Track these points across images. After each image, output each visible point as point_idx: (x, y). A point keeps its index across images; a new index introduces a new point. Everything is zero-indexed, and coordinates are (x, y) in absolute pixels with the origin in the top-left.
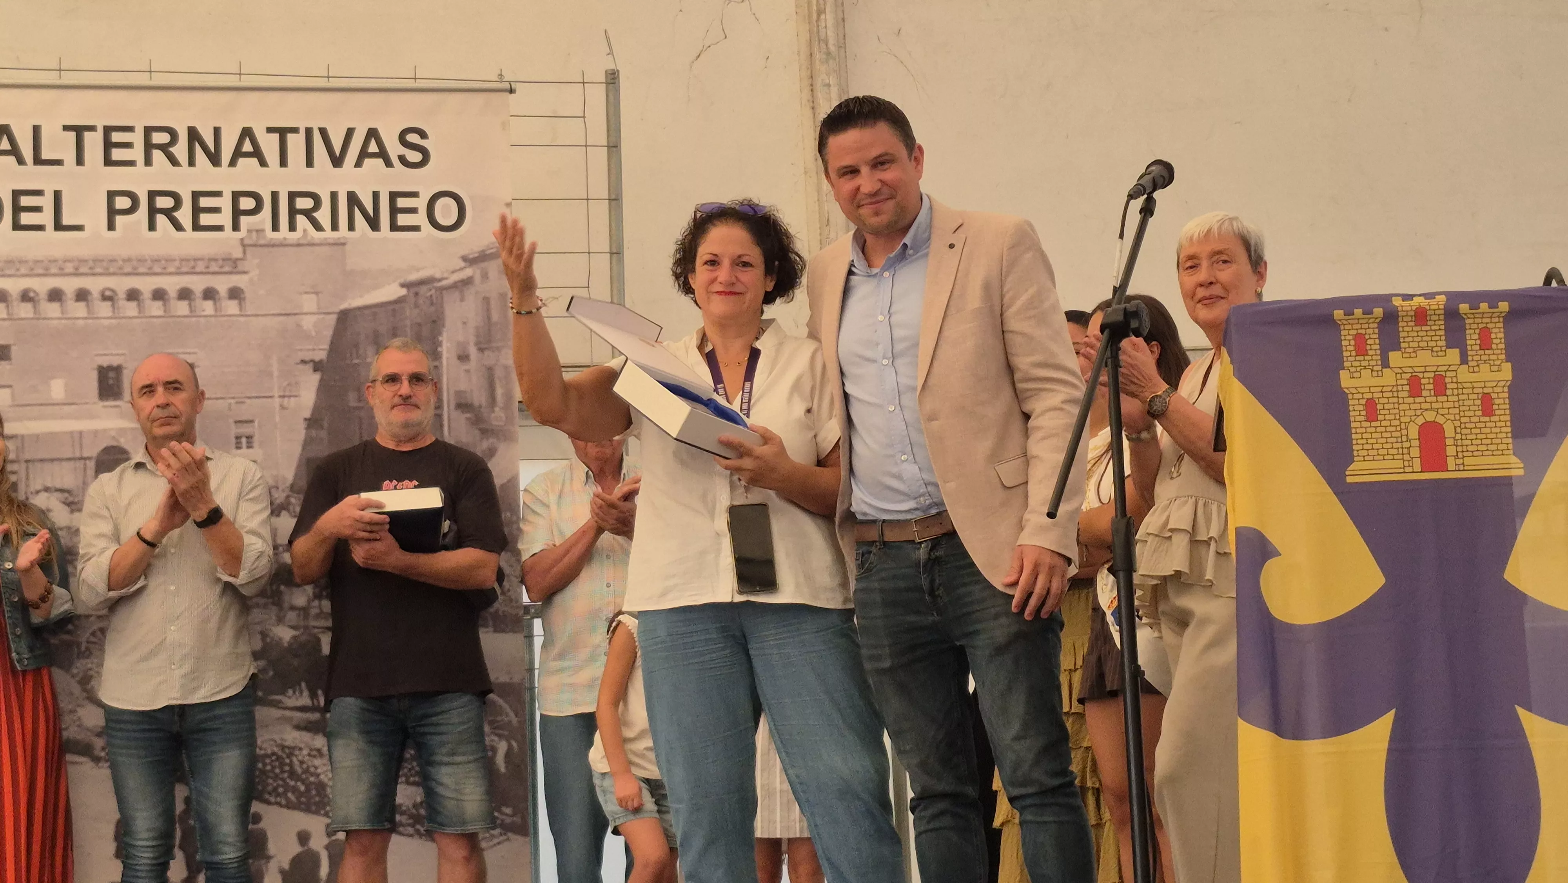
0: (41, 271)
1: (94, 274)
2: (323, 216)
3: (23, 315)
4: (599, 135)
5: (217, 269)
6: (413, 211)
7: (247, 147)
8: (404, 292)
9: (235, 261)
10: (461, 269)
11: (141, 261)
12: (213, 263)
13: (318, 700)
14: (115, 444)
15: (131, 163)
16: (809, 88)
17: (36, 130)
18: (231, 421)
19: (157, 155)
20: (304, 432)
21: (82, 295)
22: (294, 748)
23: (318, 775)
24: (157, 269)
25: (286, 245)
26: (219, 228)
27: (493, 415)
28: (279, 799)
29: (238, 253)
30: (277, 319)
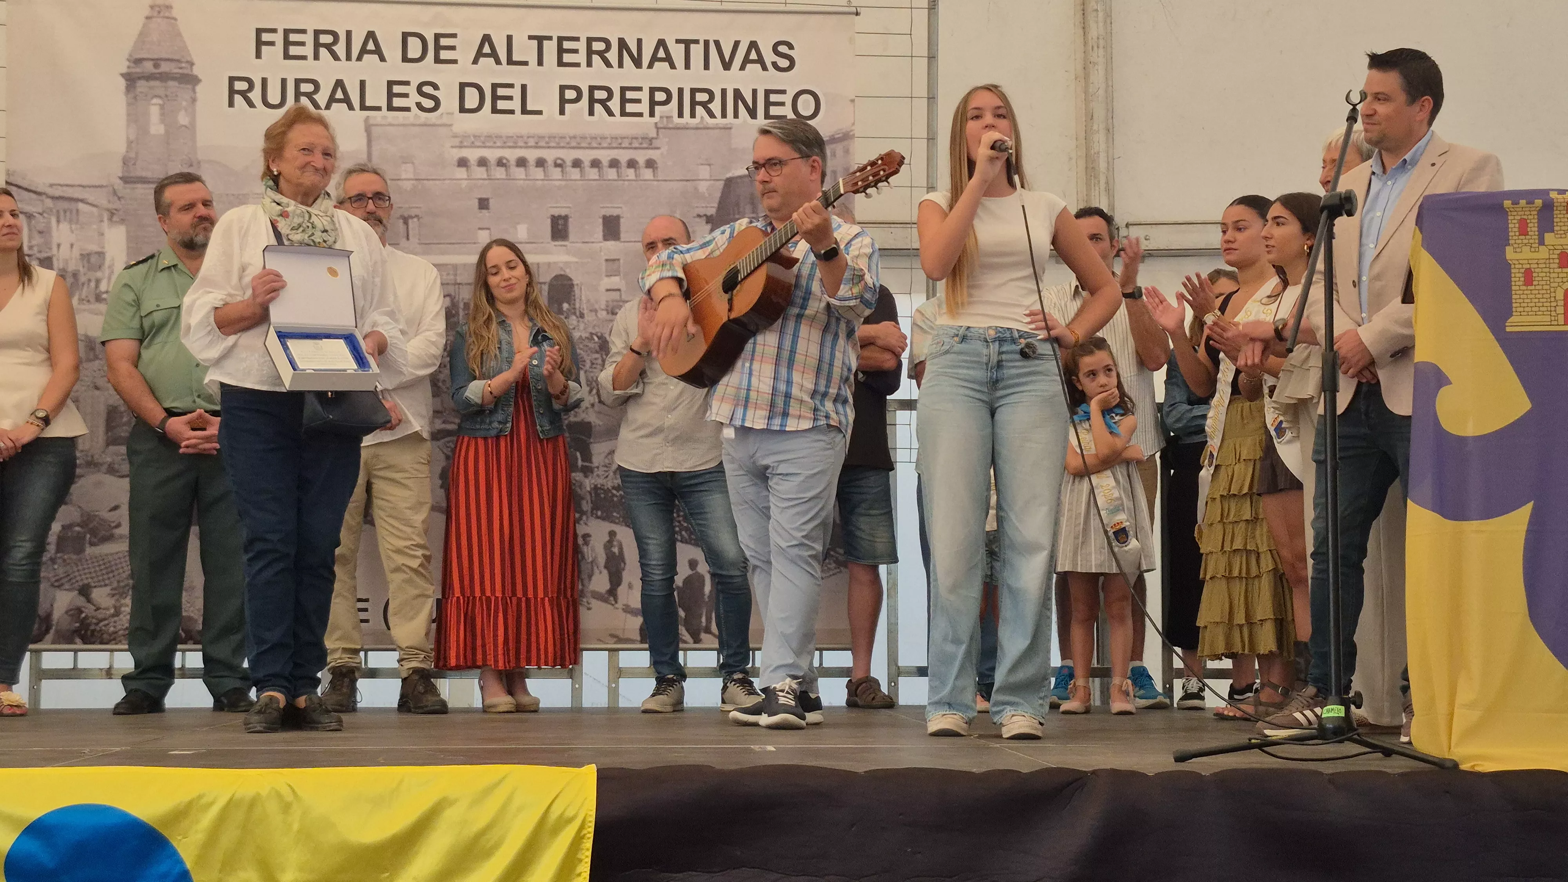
0: (511, 144)
1: (549, 147)
2: (716, 106)
3: (499, 177)
4: (922, 48)
5: (637, 145)
6: (782, 104)
7: (661, 54)
9: (651, 140)
11: (583, 138)
12: (634, 141)
14: (562, 273)
15: (577, 65)
17: (509, 38)
19: (596, 58)
21: (541, 163)
24: (595, 145)
25: (688, 128)
26: (640, 115)
29: (653, 134)
30: (681, 183)
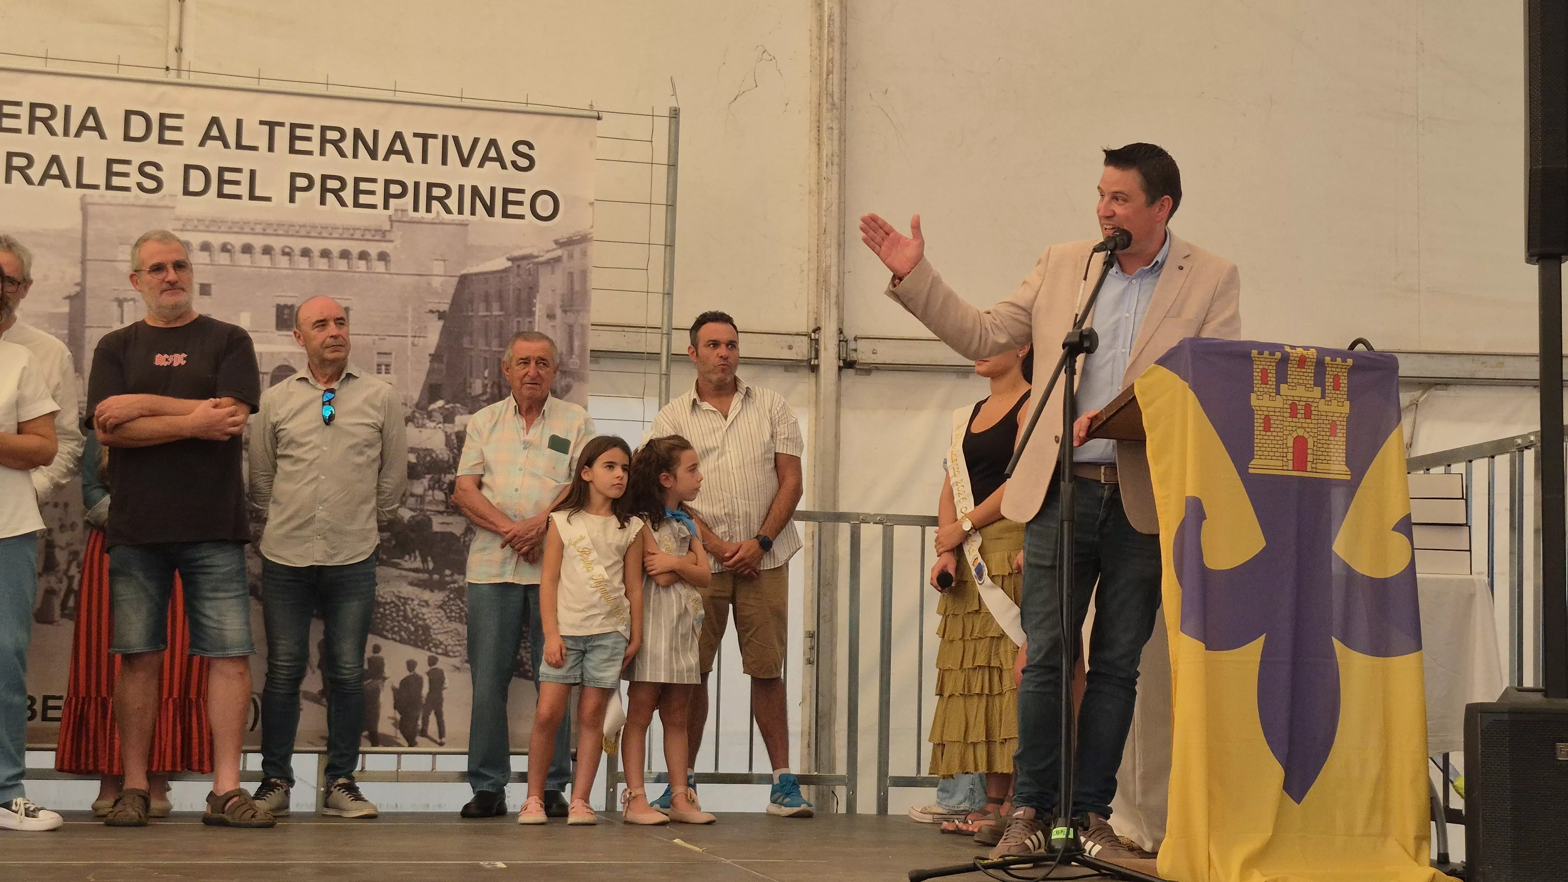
0: (237, 230)
1: (277, 235)
2: (452, 202)
3: (222, 263)
4: (662, 156)
5: (370, 237)
6: (520, 203)
7: (398, 147)
8: (509, 264)
9: (384, 233)
10: (554, 250)
11: (313, 227)
12: (367, 232)
13: (428, 565)
14: (286, 363)
15: (310, 153)
16: (816, 129)
17: (239, 123)
18: (375, 352)
19: (330, 147)
20: (428, 364)
21: (267, 250)
22: (406, 599)
23: (425, 620)
24: (325, 235)
25: (422, 223)
26: (374, 207)
27: (571, 361)
28: (394, 636)
29: (386, 226)
30: (413, 278)
